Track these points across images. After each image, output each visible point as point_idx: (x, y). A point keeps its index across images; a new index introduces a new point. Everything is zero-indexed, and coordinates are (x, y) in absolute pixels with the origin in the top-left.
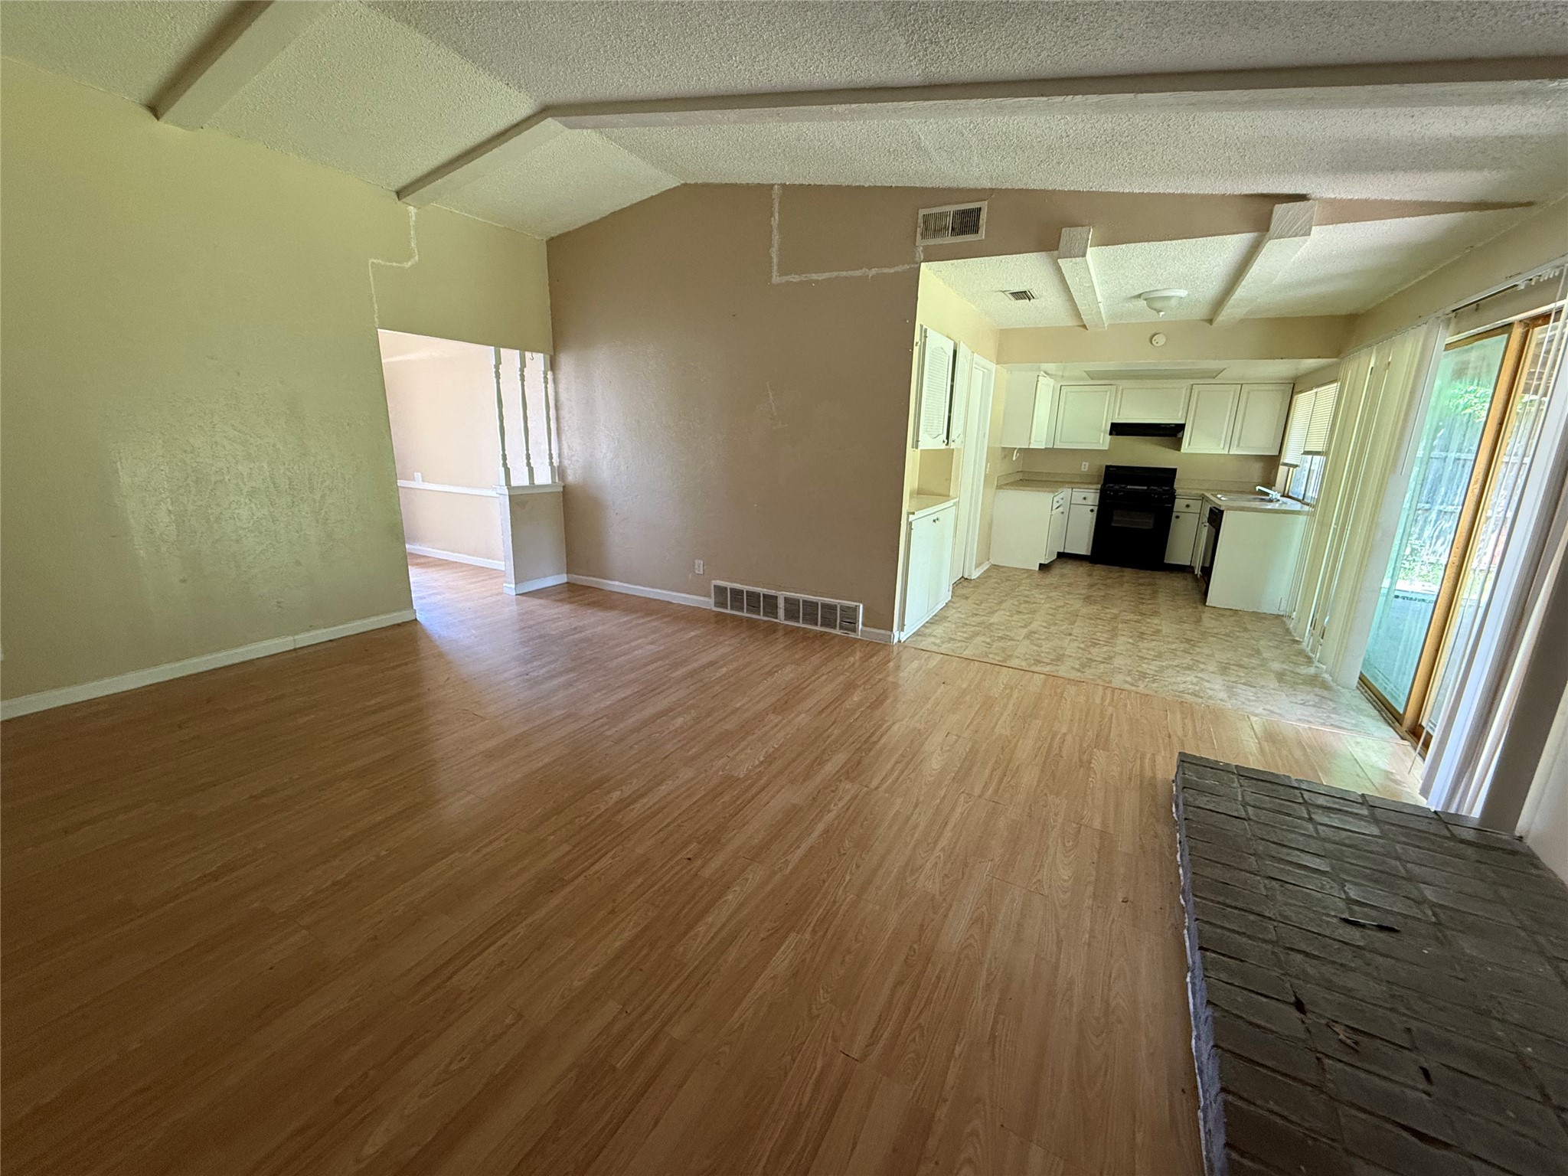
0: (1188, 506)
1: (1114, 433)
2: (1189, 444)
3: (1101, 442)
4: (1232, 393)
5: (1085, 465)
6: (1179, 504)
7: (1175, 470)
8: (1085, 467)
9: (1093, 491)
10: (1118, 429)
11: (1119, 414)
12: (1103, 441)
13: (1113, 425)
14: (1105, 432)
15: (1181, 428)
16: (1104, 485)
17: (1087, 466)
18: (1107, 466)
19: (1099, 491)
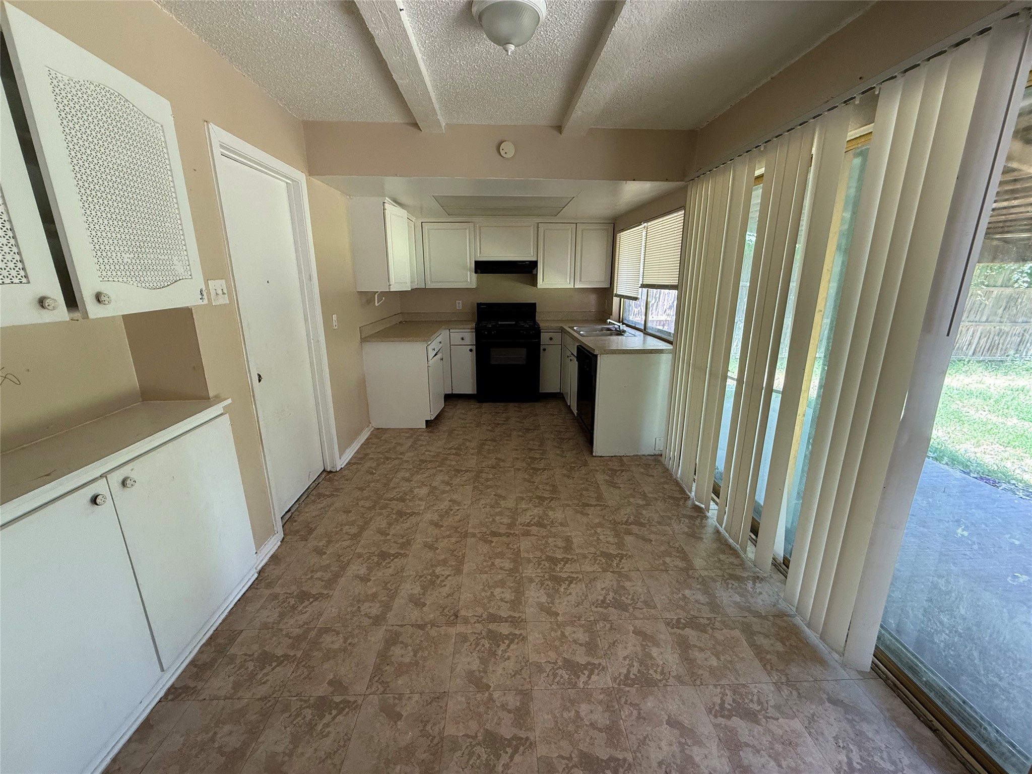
0: (551, 339)
1: (479, 271)
2: (543, 280)
3: (469, 281)
4: (570, 231)
5: (459, 303)
6: (544, 337)
7: (535, 303)
8: (459, 305)
9: (469, 331)
10: (482, 267)
11: (480, 253)
12: (470, 279)
13: (477, 263)
14: (470, 270)
15: (534, 264)
16: (478, 324)
17: (461, 305)
18: (478, 304)
19: (474, 331)
